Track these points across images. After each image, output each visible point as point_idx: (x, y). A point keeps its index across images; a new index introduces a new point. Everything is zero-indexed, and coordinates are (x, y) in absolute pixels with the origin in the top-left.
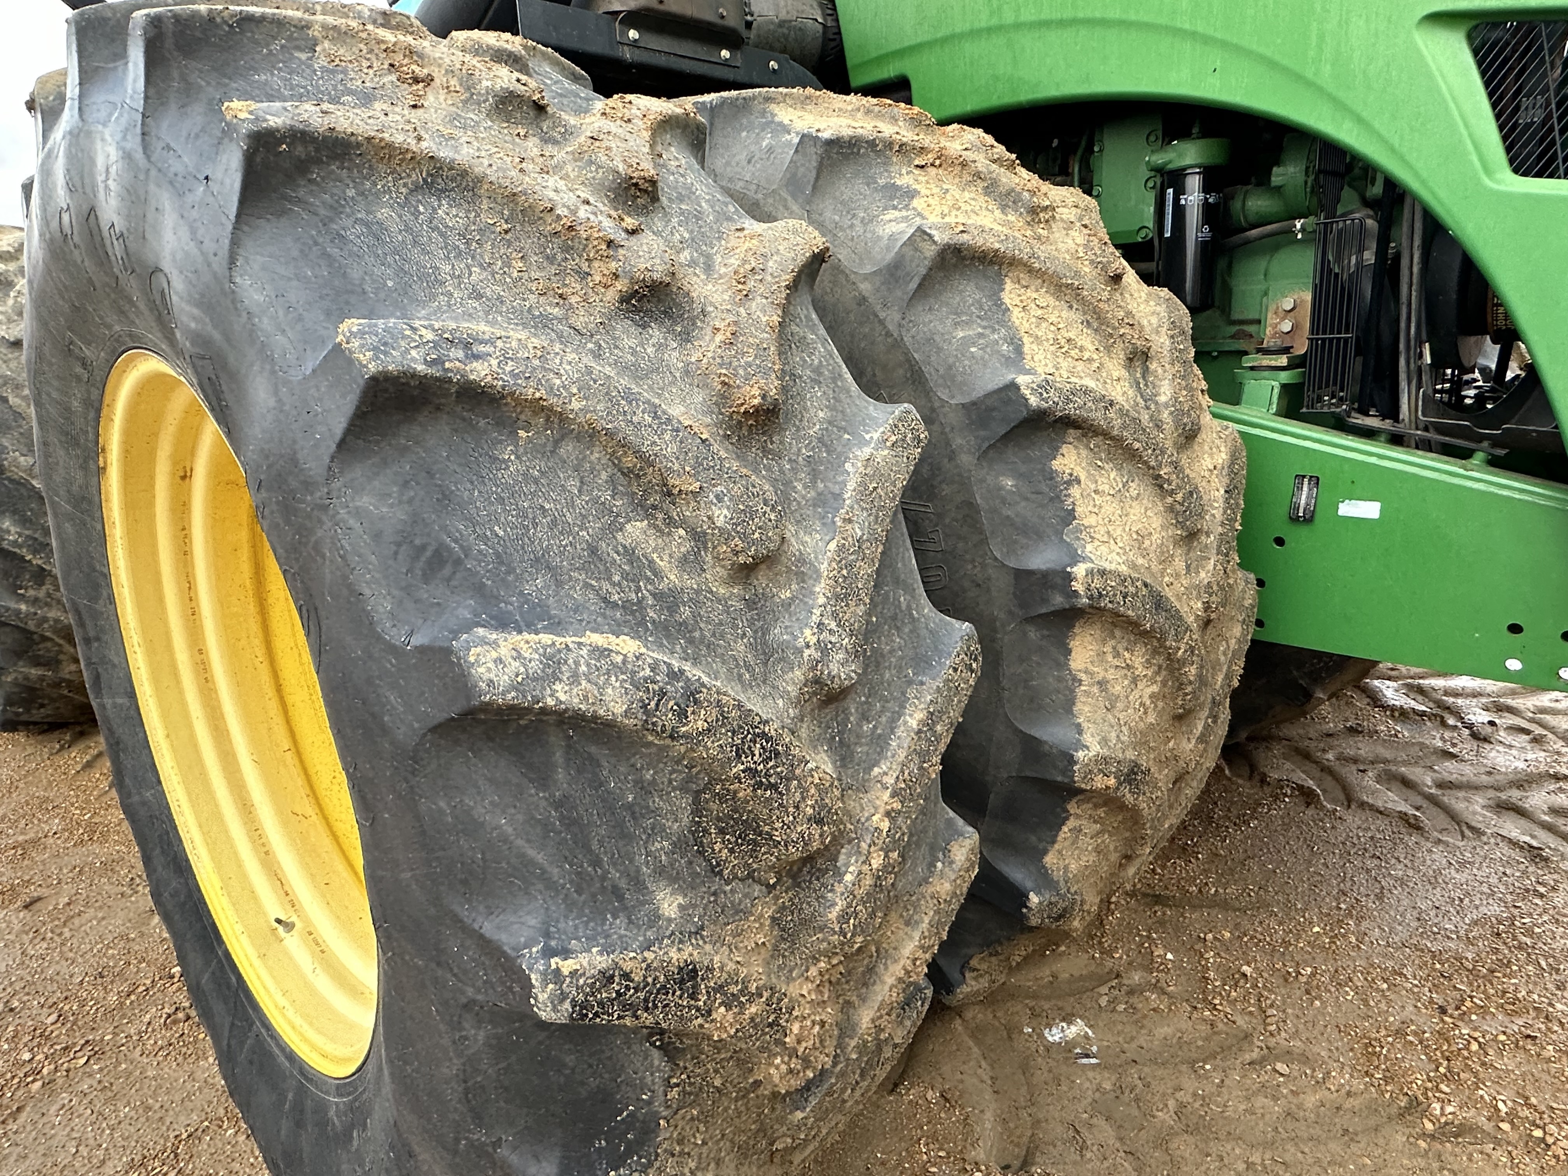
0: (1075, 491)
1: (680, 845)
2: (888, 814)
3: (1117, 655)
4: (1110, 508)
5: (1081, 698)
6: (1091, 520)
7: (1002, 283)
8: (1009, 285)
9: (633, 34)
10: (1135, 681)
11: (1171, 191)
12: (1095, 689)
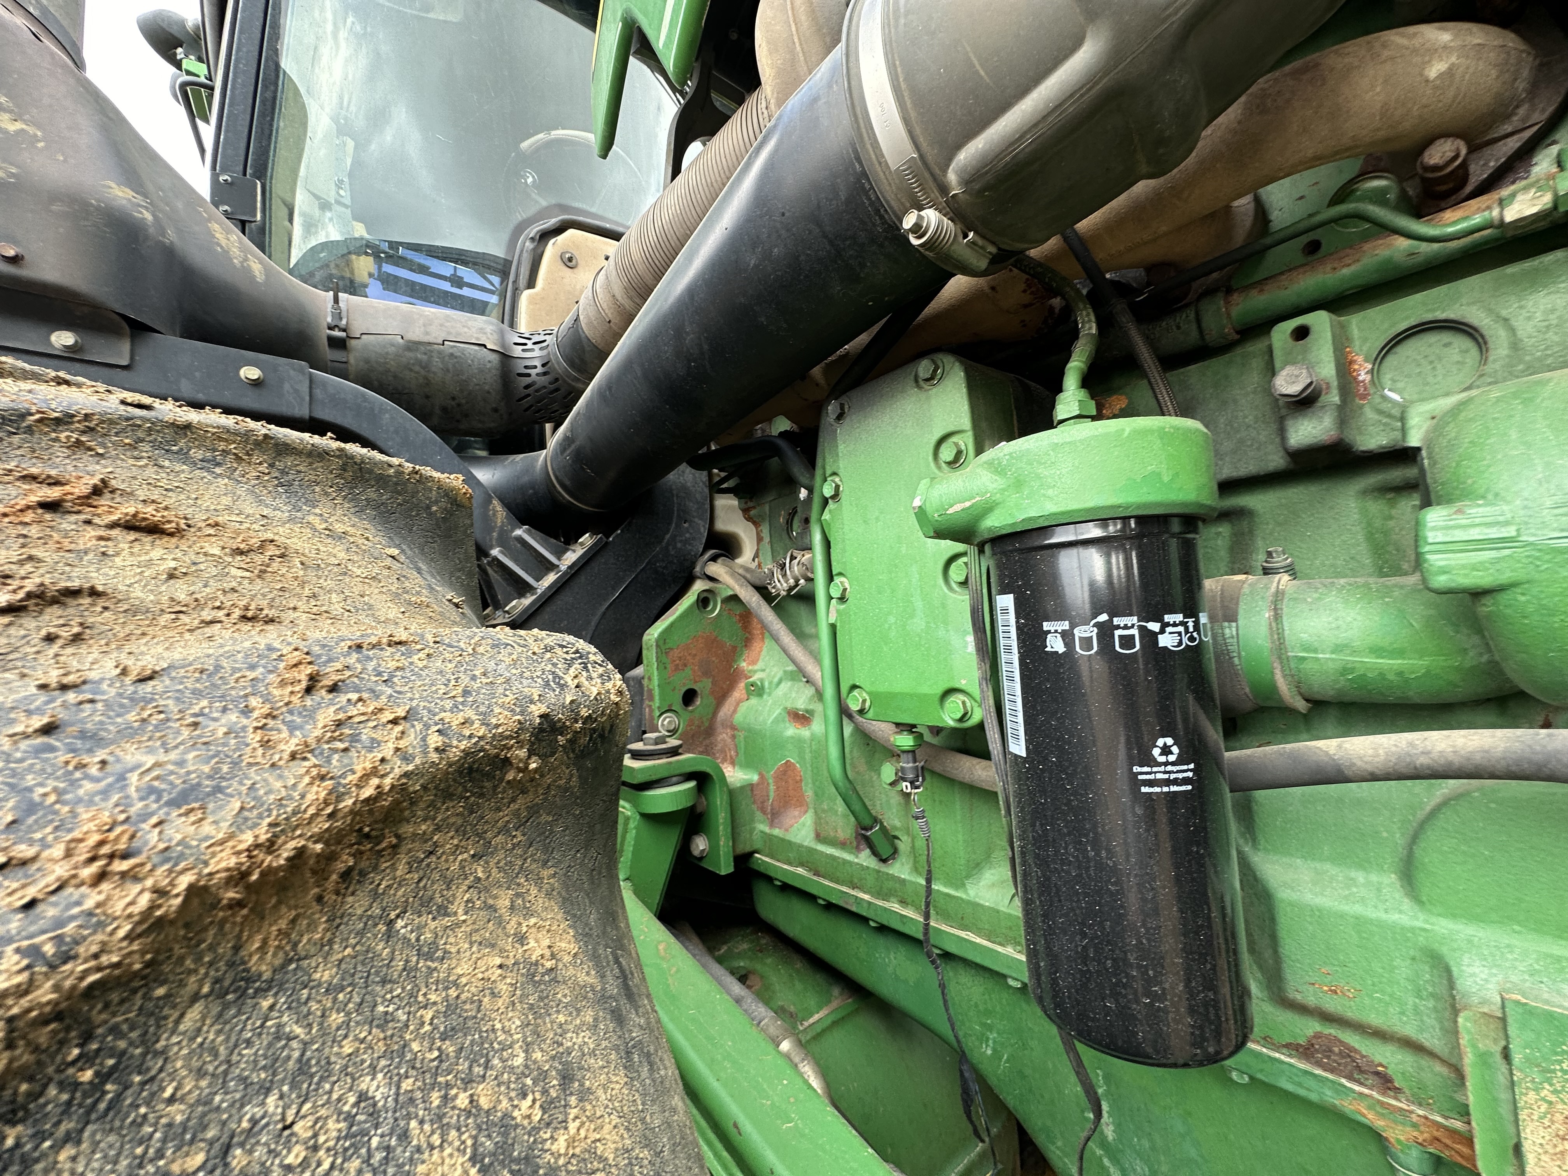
11: (1006, 601)
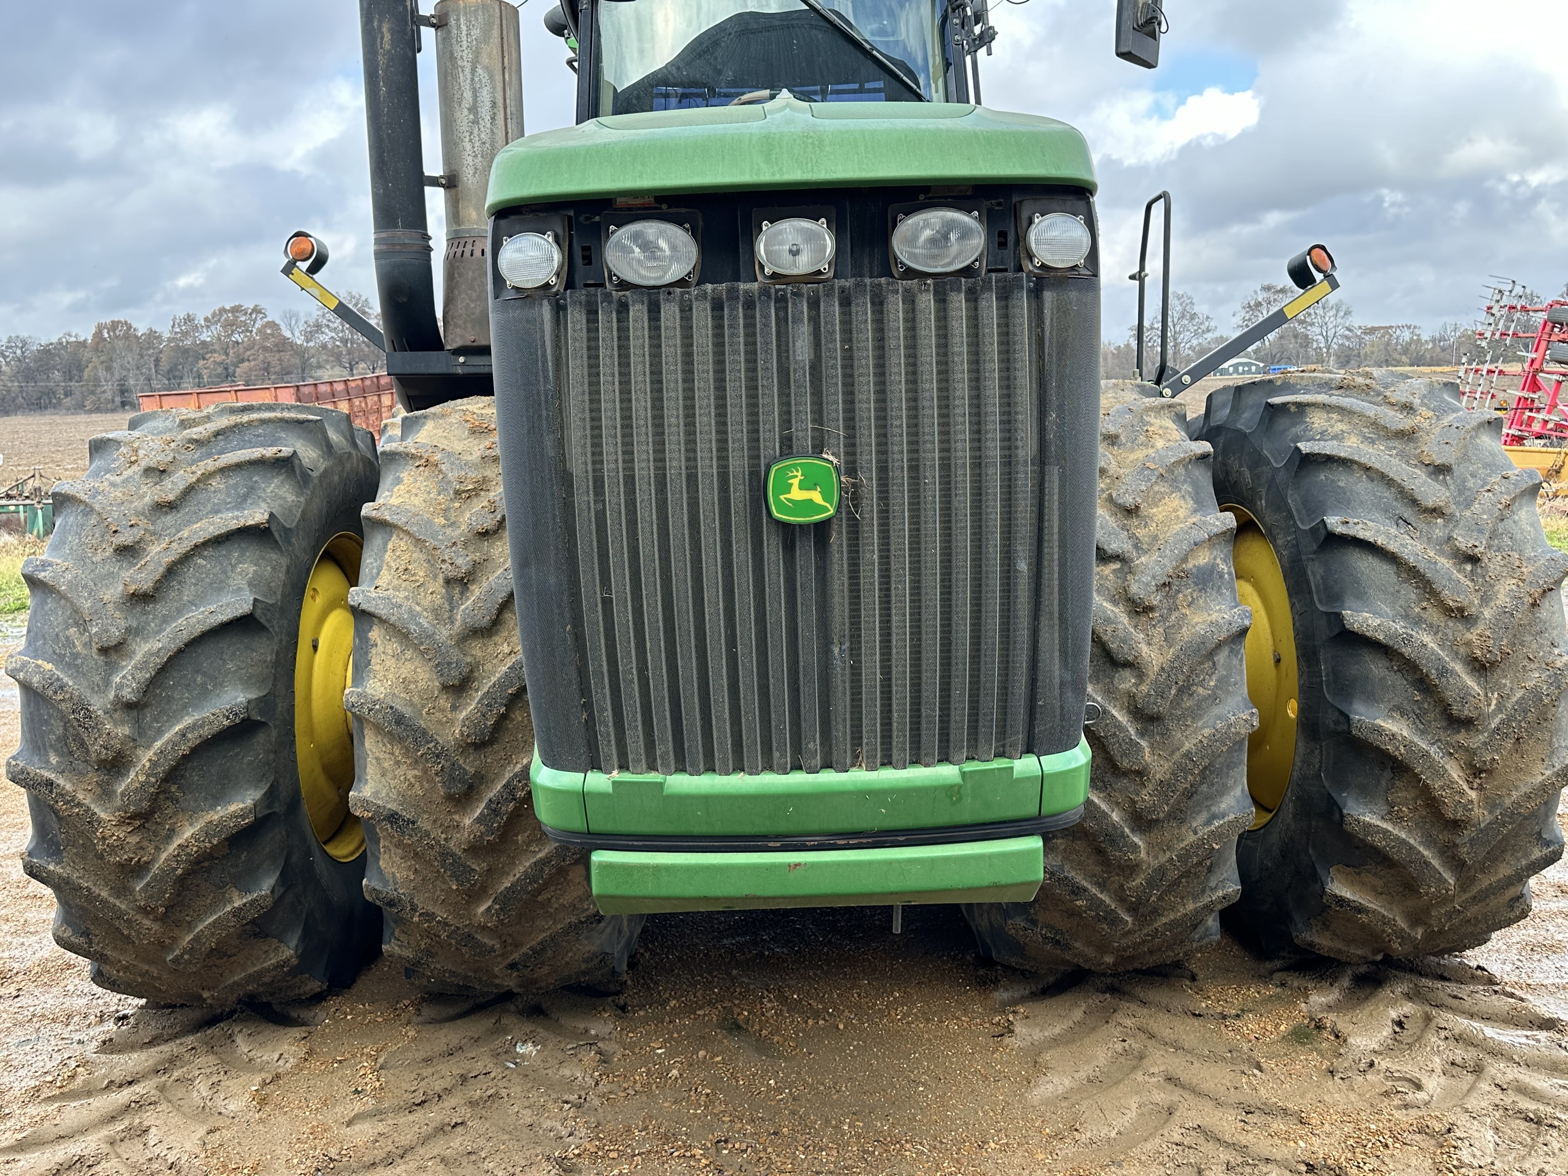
0: (374, 651)
1: (58, 739)
2: (150, 760)
3: (384, 745)
4: (390, 662)
5: (369, 765)
6: (377, 668)
7: (391, 536)
8: (394, 537)
9: (462, 359)
10: (398, 763)
12: (374, 761)
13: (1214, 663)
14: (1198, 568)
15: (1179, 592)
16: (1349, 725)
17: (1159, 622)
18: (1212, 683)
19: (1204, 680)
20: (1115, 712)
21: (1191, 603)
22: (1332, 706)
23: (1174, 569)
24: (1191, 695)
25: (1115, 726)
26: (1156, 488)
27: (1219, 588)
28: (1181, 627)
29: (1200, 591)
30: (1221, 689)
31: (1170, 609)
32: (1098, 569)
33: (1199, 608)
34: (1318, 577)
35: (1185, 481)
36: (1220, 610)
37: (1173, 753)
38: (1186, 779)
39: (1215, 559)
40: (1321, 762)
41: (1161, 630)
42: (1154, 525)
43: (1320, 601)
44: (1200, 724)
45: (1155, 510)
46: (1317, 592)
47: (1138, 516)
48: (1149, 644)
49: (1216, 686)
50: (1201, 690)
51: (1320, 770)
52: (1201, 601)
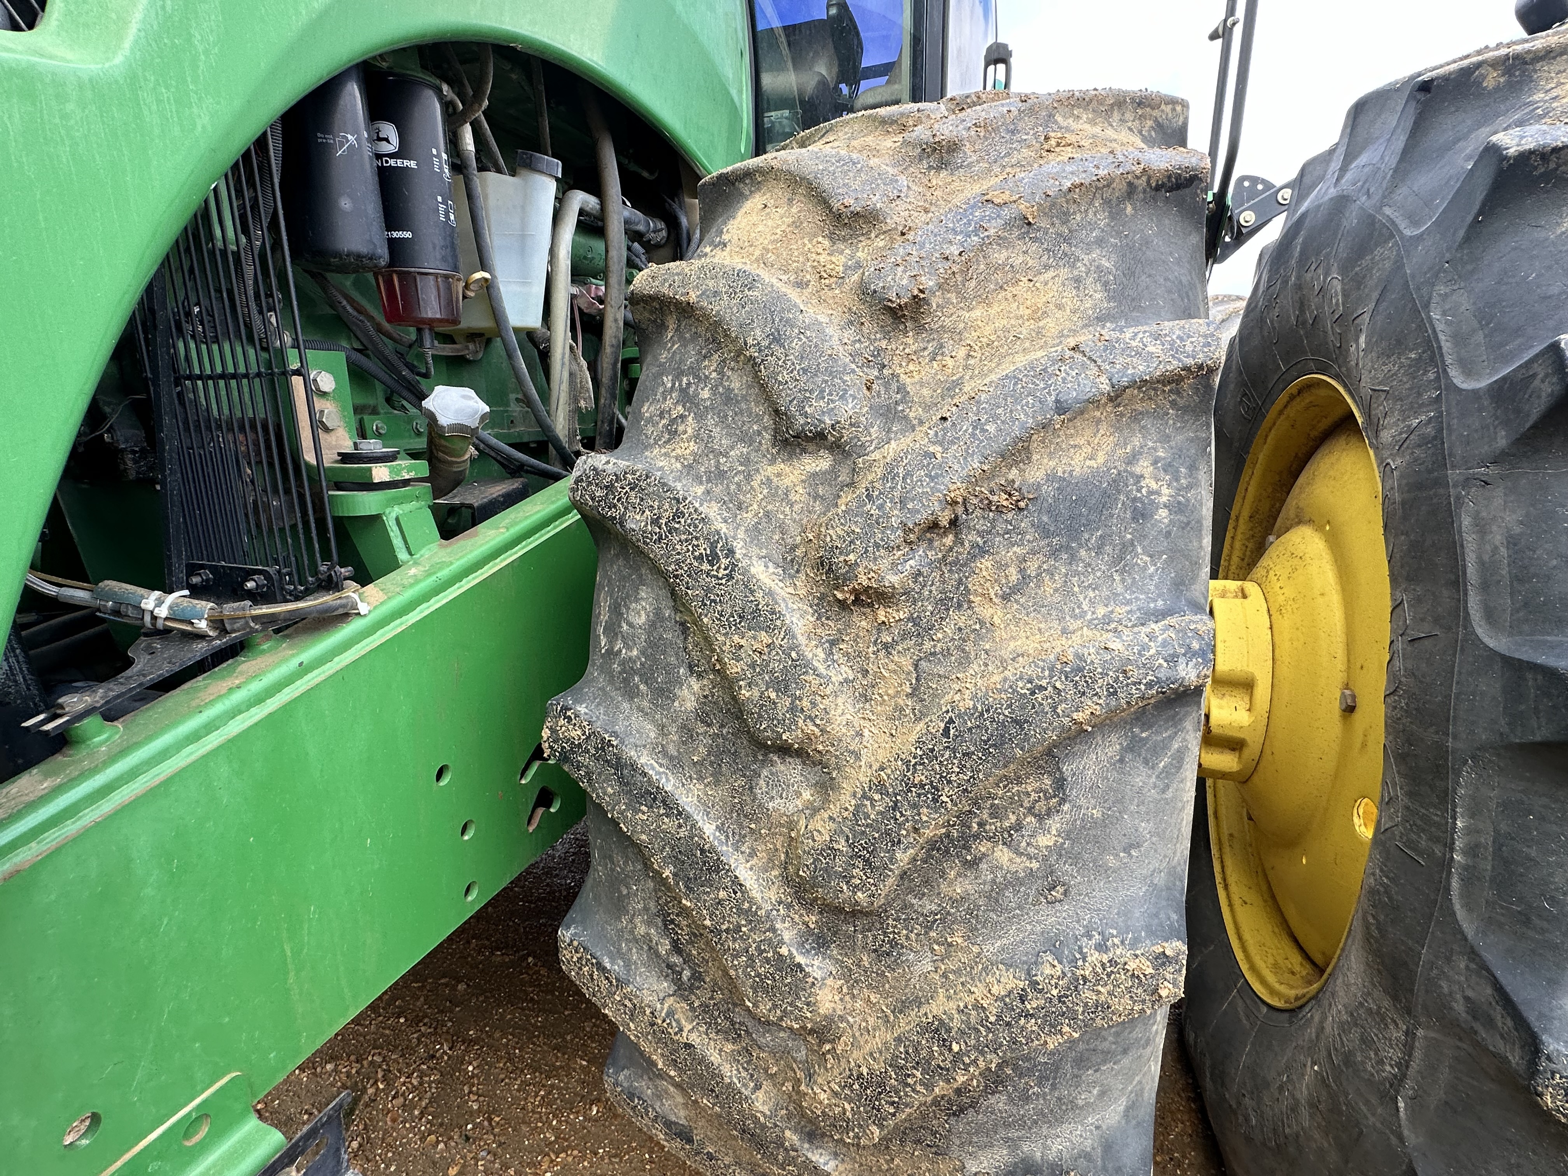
13: (1060, 784)
14: (1063, 484)
15: (981, 551)
16: (1533, 1070)
17: (906, 635)
18: (1045, 841)
19: (1018, 827)
20: (745, 873)
21: (1016, 589)
22: (1473, 954)
23: (973, 481)
24: (974, 864)
25: (740, 912)
26: (999, 256)
27: (1126, 548)
28: (965, 661)
29: (1054, 553)
30: (1075, 859)
31: (944, 603)
32: (770, 470)
33: (1038, 606)
34: (1497, 538)
35: (1100, 242)
36: (1107, 620)
37: (902, 1007)
38: (929, 1087)
39: (1132, 459)
40: (1403, 1066)
41: (907, 663)
42: (962, 353)
43: (1490, 616)
44: (991, 948)
45: (977, 313)
46: (1485, 586)
47: (920, 329)
48: (866, 698)
49: (1058, 850)
50: (1003, 855)
51: (1398, 1081)
52: (1049, 587)
